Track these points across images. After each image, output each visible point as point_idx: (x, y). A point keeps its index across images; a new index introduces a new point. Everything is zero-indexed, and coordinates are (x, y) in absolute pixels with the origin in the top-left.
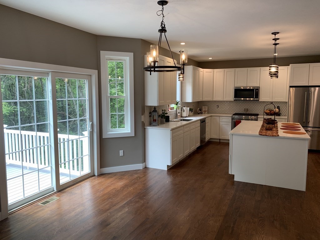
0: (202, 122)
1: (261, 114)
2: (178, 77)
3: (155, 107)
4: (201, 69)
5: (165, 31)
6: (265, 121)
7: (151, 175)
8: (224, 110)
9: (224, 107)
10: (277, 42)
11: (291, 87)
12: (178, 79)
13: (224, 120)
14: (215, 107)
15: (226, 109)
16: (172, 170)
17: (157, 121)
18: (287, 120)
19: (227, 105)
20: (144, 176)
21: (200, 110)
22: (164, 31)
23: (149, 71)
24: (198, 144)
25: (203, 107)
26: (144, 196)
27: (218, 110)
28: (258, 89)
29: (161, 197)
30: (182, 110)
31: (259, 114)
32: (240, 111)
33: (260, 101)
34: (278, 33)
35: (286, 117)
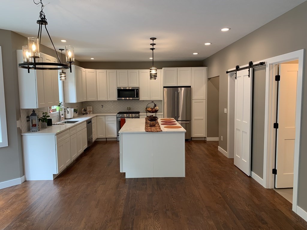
0: (88, 123)
1: (142, 111)
2: (59, 76)
3: (34, 111)
4: (83, 69)
5: (46, 23)
6: (148, 118)
7: (33, 189)
8: (108, 109)
9: (108, 107)
10: (154, 47)
11: (164, 87)
12: (59, 79)
13: (109, 119)
14: (99, 107)
15: (110, 108)
16: (59, 179)
17: (37, 126)
18: (163, 116)
19: (111, 104)
20: (24, 192)
21: (85, 110)
22: (44, 23)
23: (26, 68)
24: (86, 146)
25: (88, 107)
26: (28, 217)
27: (102, 109)
28: (138, 90)
29: (50, 214)
30: (65, 112)
31: (140, 111)
32: (124, 110)
33: (140, 100)
34: (155, 39)
35: (162, 113)
